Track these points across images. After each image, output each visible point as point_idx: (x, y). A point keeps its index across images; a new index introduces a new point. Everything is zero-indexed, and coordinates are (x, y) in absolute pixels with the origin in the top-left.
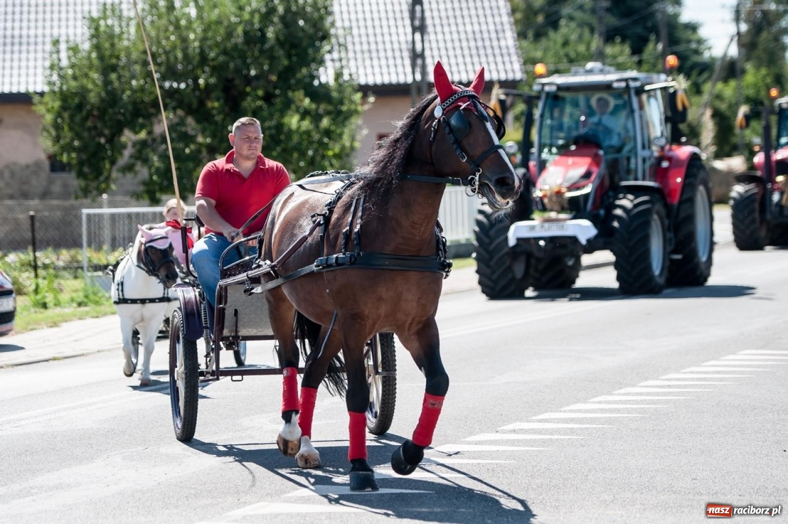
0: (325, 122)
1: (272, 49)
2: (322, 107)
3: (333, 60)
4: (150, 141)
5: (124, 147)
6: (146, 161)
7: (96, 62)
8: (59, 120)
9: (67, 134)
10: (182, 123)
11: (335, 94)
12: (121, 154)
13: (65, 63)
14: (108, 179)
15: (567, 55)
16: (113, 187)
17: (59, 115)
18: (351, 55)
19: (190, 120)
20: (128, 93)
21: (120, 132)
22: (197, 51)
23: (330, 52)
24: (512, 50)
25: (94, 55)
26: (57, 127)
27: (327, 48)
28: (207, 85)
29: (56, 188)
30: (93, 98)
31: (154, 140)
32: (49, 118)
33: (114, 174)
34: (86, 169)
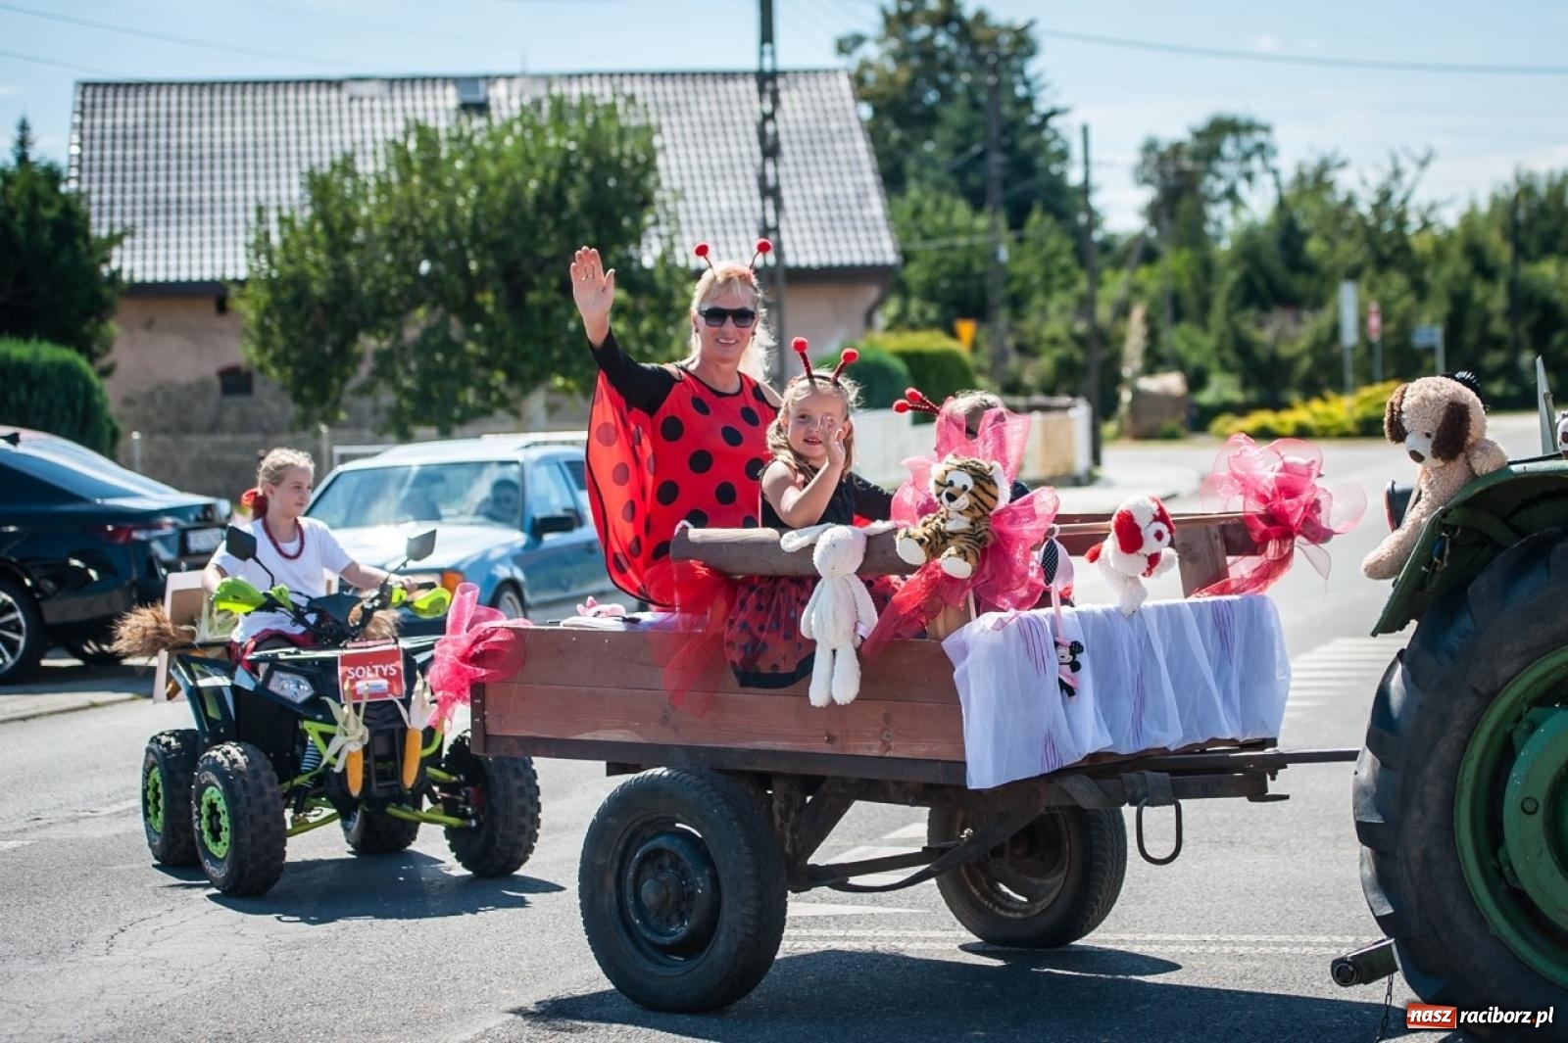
0: (645, 326)
1: (574, 219)
2: (644, 303)
3: (660, 236)
4: (396, 350)
5: (359, 358)
6: (392, 379)
7: (322, 239)
8: (267, 321)
9: (279, 341)
10: (444, 324)
11: (662, 284)
12: (355, 370)
13: (275, 239)
14: (337, 404)
15: (920, 229)
16: (343, 416)
17: (268, 312)
18: (684, 228)
19: (454, 321)
20: (369, 282)
21: (354, 339)
22: (468, 223)
23: (657, 223)
24: (882, 223)
25: (318, 227)
26: (264, 329)
27: (649, 219)
28: (482, 269)
29: (231, 418)
30: (317, 289)
31: (403, 349)
32: (252, 316)
33: (346, 399)
34: (307, 392)
